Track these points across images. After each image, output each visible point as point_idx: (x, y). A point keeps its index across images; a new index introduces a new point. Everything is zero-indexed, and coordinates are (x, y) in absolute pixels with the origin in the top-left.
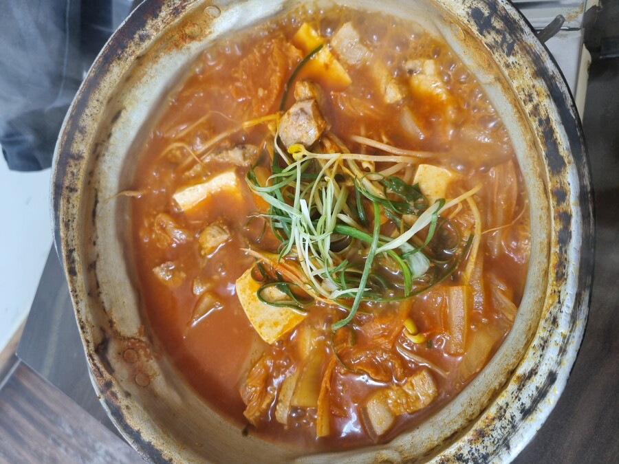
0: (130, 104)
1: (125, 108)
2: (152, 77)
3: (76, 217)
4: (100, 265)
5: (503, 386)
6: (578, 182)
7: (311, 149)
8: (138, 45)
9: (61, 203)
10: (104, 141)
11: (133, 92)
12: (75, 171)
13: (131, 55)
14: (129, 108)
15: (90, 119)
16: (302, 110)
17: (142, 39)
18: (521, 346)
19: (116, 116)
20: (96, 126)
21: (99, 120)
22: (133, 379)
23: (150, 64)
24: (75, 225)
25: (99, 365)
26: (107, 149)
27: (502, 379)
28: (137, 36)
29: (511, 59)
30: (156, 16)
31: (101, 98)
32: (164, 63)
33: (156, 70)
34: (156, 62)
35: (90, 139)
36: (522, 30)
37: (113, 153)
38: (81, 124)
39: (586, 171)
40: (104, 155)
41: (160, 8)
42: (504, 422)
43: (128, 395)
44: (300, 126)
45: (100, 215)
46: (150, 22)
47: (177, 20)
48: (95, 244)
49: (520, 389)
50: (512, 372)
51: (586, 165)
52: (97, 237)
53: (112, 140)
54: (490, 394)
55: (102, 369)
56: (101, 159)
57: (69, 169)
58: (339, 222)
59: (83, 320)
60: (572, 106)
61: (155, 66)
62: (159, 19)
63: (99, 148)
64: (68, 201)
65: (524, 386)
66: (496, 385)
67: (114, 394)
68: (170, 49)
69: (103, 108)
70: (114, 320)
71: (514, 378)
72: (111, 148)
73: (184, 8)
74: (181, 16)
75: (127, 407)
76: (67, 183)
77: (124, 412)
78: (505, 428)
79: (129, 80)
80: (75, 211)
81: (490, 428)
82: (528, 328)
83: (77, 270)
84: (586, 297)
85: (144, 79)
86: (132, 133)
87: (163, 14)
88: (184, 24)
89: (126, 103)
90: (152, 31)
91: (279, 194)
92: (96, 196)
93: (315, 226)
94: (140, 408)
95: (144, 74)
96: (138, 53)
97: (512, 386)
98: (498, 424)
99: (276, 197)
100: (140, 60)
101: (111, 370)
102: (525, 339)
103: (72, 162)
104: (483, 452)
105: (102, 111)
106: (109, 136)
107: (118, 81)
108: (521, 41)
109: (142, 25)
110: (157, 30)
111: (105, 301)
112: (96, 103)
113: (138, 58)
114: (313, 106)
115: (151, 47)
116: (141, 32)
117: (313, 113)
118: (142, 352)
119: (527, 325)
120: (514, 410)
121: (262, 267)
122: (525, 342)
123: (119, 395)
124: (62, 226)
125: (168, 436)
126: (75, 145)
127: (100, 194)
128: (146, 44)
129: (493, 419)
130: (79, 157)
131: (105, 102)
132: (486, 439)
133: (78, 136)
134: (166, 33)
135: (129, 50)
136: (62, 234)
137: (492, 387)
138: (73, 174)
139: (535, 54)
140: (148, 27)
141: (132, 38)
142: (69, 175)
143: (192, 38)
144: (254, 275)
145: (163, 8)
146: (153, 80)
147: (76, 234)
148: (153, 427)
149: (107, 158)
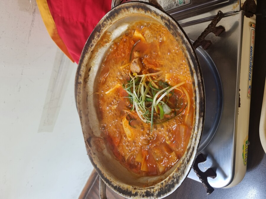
0: (93, 65)
1: (92, 67)
2: (97, 56)
3: (81, 101)
4: (89, 115)
6: (197, 79)
7: (138, 74)
8: (91, 48)
9: (77, 97)
10: (87, 77)
11: (93, 62)
12: (80, 87)
13: (89, 51)
14: (93, 67)
15: (82, 72)
16: (135, 62)
17: (92, 46)
19: (90, 70)
20: (84, 73)
21: (84, 72)
22: (97, 149)
23: (96, 52)
24: (81, 103)
25: (88, 145)
26: (89, 79)
28: (90, 45)
29: (177, 38)
30: (94, 39)
31: (84, 65)
32: (100, 52)
33: (98, 54)
34: (97, 52)
35: (83, 78)
36: (177, 28)
37: (91, 81)
38: (80, 73)
39: (199, 75)
40: (88, 81)
41: (94, 36)
42: (184, 165)
43: (94, 154)
44: (134, 67)
45: (89, 100)
46: (93, 41)
47: (99, 39)
48: (87, 108)
51: (199, 73)
52: (88, 107)
53: (90, 77)
55: (88, 146)
56: (87, 83)
57: (78, 87)
58: (147, 97)
59: (84, 131)
60: (193, 52)
61: (98, 53)
62: (95, 39)
63: (86, 80)
64: (79, 96)
67: (91, 153)
68: (101, 47)
69: (85, 68)
70: (93, 132)
72: (90, 79)
73: (100, 35)
74: (100, 37)
75: (94, 157)
76: (78, 91)
77: (93, 159)
78: (183, 167)
79: (91, 58)
80: (81, 99)
81: (181, 167)
83: (82, 116)
84: (201, 120)
85: (95, 58)
86: (95, 74)
87: (95, 38)
88: (102, 39)
89: (92, 65)
90: (94, 43)
91: (129, 90)
92: (87, 94)
93: (139, 99)
94: (97, 158)
95: (95, 56)
96: (91, 50)
98: (182, 165)
99: (129, 91)
100: (93, 52)
101: (90, 146)
103: (79, 85)
104: (179, 175)
105: (85, 69)
106: (89, 76)
107: (87, 59)
108: (177, 32)
109: (91, 42)
110: (95, 43)
111: (91, 126)
112: (83, 67)
113: (92, 52)
114: (138, 60)
115: (95, 48)
116: (91, 44)
117: (138, 62)
118: (101, 142)
120: (186, 161)
121: (129, 115)
123: (92, 154)
124: (78, 104)
125: (104, 167)
126: (79, 80)
127: (88, 93)
128: (93, 47)
129: (181, 164)
130: (80, 83)
131: (85, 66)
132: (180, 171)
133: (80, 77)
134: (98, 43)
135: (89, 50)
136: (78, 106)
138: (79, 88)
139: (181, 36)
140: (92, 42)
141: (89, 46)
142: (79, 89)
143: (106, 42)
144: (127, 119)
145: (95, 36)
146: (98, 57)
147: (82, 106)
148: (100, 163)
149: (89, 82)
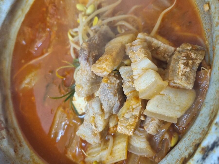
5: (191, 156)
18: (205, 125)
27: (191, 150)
49: (204, 159)
50: (198, 145)
54: (182, 161)
65: (207, 156)
66: (186, 154)
71: (199, 149)
82: (211, 112)
97: (198, 156)
102: (209, 120)
119: (211, 110)
122: (208, 122)
137: (183, 156)
